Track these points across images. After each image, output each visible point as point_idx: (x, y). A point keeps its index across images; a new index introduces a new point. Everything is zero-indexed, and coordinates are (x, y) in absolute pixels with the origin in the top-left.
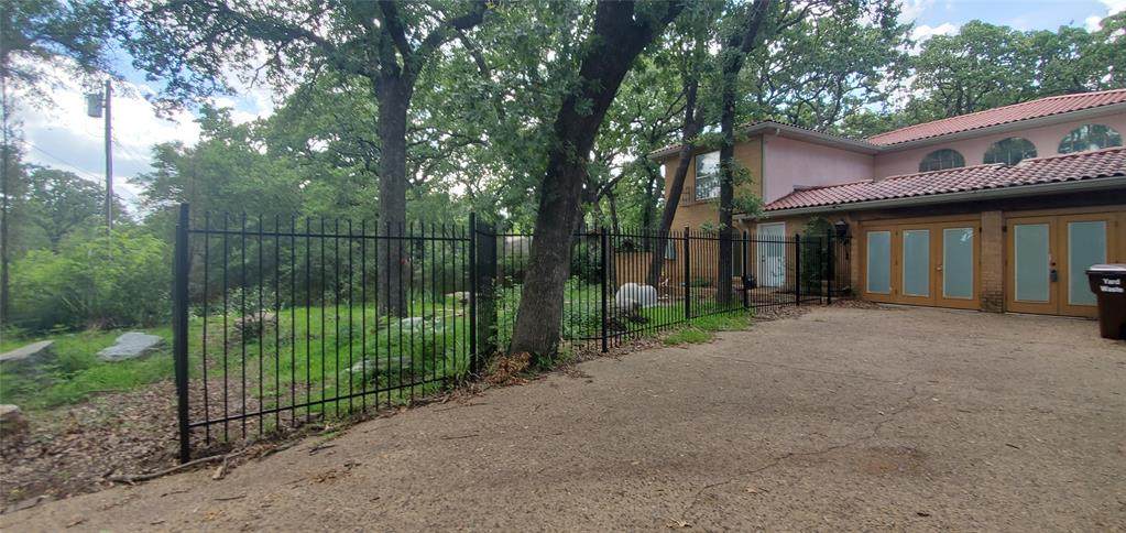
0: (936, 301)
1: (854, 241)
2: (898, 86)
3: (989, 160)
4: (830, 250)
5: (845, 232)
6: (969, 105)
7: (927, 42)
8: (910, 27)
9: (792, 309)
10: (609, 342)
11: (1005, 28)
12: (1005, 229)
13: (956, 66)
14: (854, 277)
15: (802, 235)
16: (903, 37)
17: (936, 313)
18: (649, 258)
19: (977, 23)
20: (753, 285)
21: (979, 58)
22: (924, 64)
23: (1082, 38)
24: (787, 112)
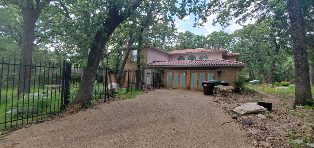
0: (179, 88)
1: (165, 74)
2: (174, 41)
3: (188, 60)
4: (160, 76)
5: (163, 72)
6: (186, 47)
7: (180, 33)
8: (177, 29)
9: (152, 90)
10: (106, 99)
11: (193, 33)
12: (190, 73)
13: (184, 39)
14: (165, 82)
15: (155, 72)
16: (176, 31)
17: (179, 90)
18: (118, 76)
19: (188, 31)
20: (144, 84)
21: (188, 38)
22: (179, 38)
23: (204, 38)
24: (153, 43)
